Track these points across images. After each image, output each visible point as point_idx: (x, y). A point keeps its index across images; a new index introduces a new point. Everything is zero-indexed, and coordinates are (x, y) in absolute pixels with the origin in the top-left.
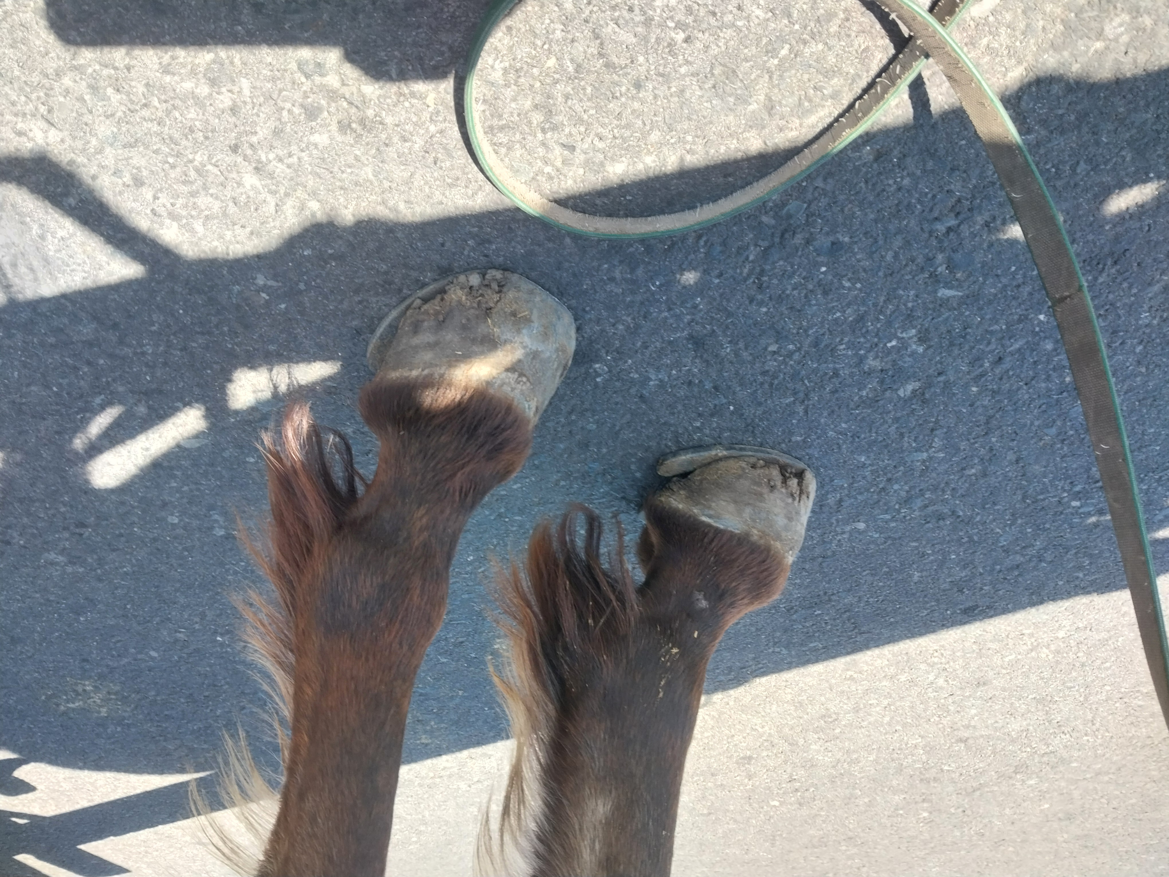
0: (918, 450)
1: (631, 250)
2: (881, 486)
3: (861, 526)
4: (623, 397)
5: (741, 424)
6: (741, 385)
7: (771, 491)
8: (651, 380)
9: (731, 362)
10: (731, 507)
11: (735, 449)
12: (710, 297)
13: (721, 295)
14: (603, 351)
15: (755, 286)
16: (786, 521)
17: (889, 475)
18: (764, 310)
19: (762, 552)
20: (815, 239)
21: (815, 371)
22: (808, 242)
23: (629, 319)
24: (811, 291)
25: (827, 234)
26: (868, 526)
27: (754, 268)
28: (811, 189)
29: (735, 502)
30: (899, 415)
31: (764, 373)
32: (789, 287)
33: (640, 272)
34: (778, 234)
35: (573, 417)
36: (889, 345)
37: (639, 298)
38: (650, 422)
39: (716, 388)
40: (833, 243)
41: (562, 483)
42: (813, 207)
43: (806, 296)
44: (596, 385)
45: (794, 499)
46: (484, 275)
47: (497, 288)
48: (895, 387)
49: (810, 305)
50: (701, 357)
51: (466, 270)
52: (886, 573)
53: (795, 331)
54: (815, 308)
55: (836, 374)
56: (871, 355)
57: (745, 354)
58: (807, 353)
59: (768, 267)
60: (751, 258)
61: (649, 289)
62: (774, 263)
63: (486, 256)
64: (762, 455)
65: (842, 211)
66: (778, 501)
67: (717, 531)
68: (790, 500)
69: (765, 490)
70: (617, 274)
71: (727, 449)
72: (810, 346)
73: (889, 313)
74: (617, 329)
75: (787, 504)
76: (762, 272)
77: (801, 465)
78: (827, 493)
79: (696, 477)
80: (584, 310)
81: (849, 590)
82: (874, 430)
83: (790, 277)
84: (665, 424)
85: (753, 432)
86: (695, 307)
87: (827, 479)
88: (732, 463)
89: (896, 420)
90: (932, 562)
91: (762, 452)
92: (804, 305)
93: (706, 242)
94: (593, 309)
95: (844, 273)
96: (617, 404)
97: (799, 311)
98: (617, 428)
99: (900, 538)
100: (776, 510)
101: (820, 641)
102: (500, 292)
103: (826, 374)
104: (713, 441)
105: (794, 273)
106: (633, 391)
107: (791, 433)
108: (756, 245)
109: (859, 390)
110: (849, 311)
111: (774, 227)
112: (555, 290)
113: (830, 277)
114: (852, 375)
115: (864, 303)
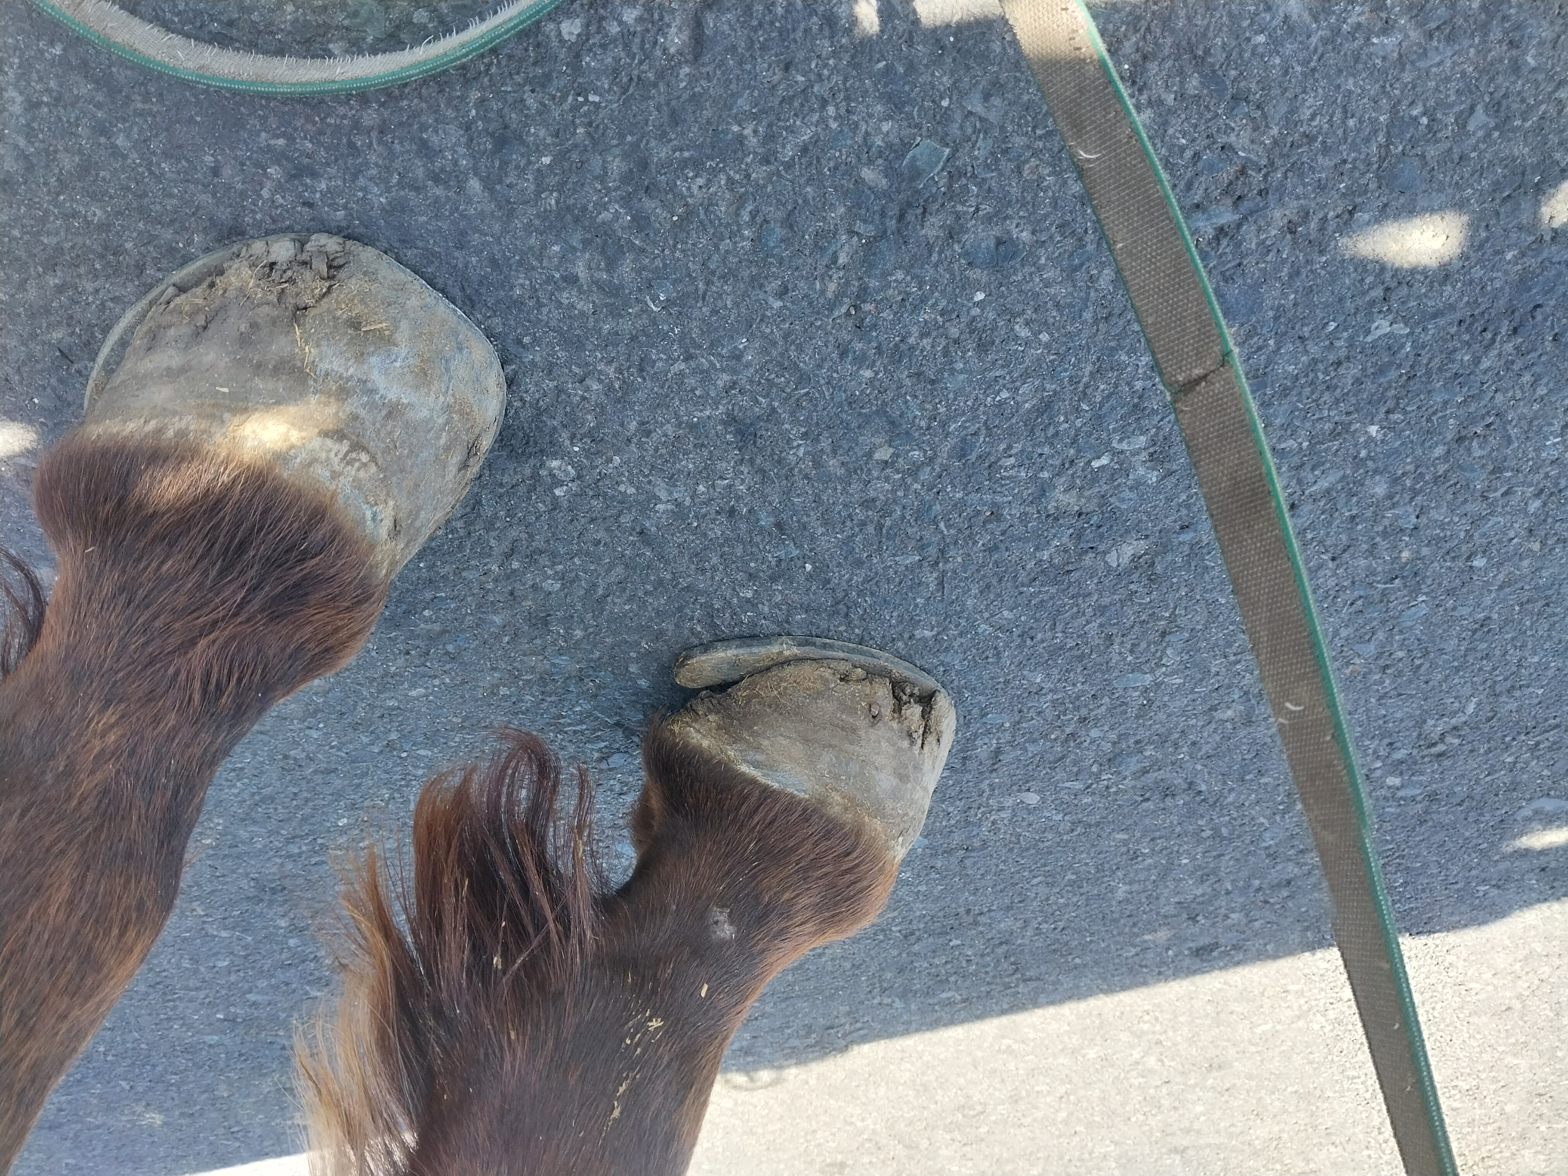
0: (1135, 668)
1: (605, 216)
2: (1068, 730)
3: (1033, 799)
4: (608, 530)
5: (825, 599)
6: (825, 524)
7: (873, 725)
8: (658, 500)
9: (806, 477)
10: (798, 750)
11: (814, 644)
12: (764, 337)
13: (786, 337)
14: (565, 435)
15: (850, 323)
16: (895, 781)
17: (1084, 712)
18: (868, 374)
19: (845, 837)
20: (963, 230)
21: (959, 506)
22: (952, 235)
23: (611, 371)
24: (956, 342)
25: (988, 219)
26: (1043, 800)
27: (848, 283)
28: (958, 116)
29: (806, 741)
30: (1106, 601)
31: (868, 503)
32: (915, 330)
33: (626, 267)
34: (893, 210)
35: (515, 565)
36: (1096, 464)
37: (626, 326)
38: (660, 582)
39: (779, 525)
40: (999, 242)
41: (503, 691)
42: (963, 159)
43: (946, 353)
44: (555, 504)
45: (913, 743)
46: (302, 244)
47: (324, 269)
48: (1102, 548)
49: (952, 371)
50: (752, 462)
51: (268, 233)
52: (1072, 883)
53: (923, 424)
54: (962, 377)
55: (996, 515)
56: (1061, 482)
57: (833, 464)
58: (945, 469)
59: (874, 283)
60: (842, 259)
61: (645, 310)
62: (885, 274)
63: (309, 204)
64: (862, 659)
65: (1019, 171)
66: (884, 744)
67: (767, 793)
68: (906, 744)
69: (862, 723)
70: (581, 270)
71: (800, 645)
72: (950, 457)
73: (1098, 399)
74: (588, 389)
75: (899, 750)
76: (863, 294)
77: (930, 683)
78: (976, 736)
79: (741, 692)
80: (519, 342)
81: (1009, 908)
82: (1060, 627)
83: (916, 309)
84: (688, 589)
85: (847, 615)
86: (737, 356)
87: (975, 711)
88: (807, 669)
89: (1102, 610)
90: (1148, 869)
91: (862, 653)
92: (941, 371)
93: (753, 215)
94: (535, 341)
95: (1018, 308)
96: (597, 543)
97: (933, 382)
98: (600, 592)
99: (1098, 824)
100: (880, 760)
101: (958, 989)
102: (330, 278)
103: (979, 513)
104: (774, 628)
105: (923, 300)
106: (626, 519)
107: (914, 623)
108: (851, 233)
109: (1037, 549)
110: (1024, 389)
111: (885, 194)
112: (457, 292)
113: (991, 315)
114: (1024, 518)
115: (1053, 373)
